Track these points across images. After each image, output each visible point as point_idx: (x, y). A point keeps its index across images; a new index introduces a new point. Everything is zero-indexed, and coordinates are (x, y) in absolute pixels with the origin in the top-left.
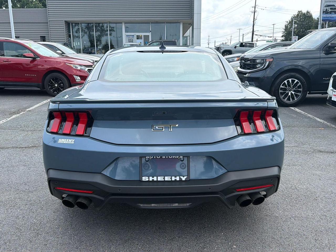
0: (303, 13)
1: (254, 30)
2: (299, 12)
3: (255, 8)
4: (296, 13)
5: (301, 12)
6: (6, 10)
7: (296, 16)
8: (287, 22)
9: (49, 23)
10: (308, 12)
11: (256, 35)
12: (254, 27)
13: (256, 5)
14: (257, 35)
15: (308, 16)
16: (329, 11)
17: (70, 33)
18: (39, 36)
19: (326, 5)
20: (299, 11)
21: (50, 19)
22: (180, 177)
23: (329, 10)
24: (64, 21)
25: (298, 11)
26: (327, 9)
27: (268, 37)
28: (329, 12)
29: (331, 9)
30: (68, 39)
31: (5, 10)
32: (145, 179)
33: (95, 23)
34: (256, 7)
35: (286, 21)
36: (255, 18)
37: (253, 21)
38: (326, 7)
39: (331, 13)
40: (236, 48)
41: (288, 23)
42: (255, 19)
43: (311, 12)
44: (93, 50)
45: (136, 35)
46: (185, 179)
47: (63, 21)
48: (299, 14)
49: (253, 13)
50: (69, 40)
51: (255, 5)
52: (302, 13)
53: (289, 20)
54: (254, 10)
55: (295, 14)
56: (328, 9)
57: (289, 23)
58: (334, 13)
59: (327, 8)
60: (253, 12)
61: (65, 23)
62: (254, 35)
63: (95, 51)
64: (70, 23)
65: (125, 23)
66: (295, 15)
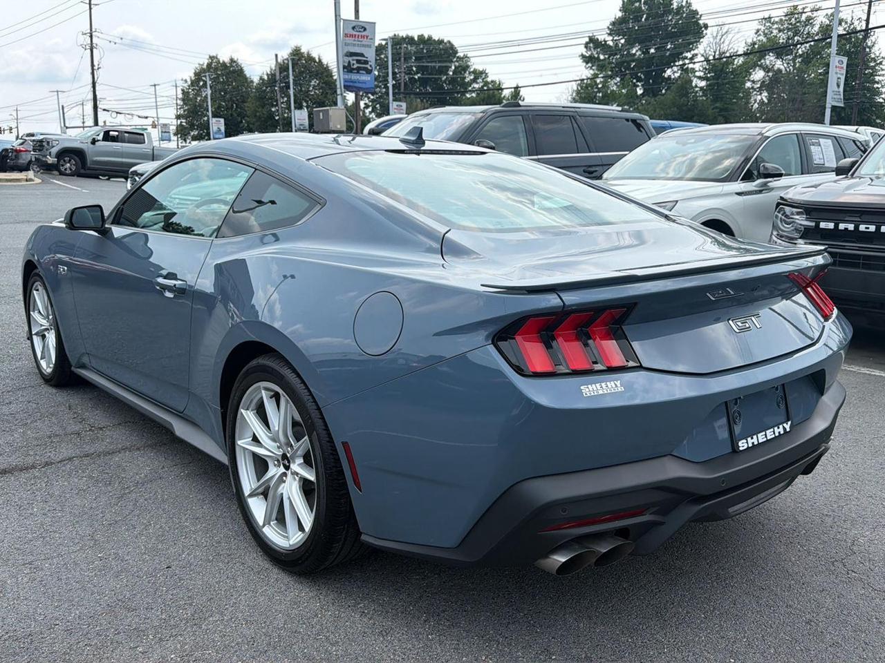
0: (221, 62)
1: (98, 97)
2: (211, 57)
3: (91, 37)
4: (206, 62)
5: (217, 58)
7: (205, 67)
8: (186, 81)
10: (232, 60)
11: (104, 110)
12: (97, 88)
13: (93, 30)
14: (108, 111)
15: (234, 72)
16: (355, 67)
19: (347, 52)
20: (211, 55)
23: (353, 64)
25: (208, 57)
26: (349, 62)
27: (139, 117)
28: (354, 69)
29: (358, 62)
34: (93, 34)
35: (182, 80)
36: (96, 63)
37: (90, 71)
38: (347, 56)
39: (358, 72)
40: (96, 143)
41: (189, 83)
42: (96, 68)
43: (240, 62)
48: (211, 63)
49: (89, 51)
51: (91, 30)
52: (219, 61)
53: (191, 77)
54: (89, 42)
55: (202, 63)
56: (352, 62)
57: (192, 83)
58: (364, 72)
59: (350, 59)
60: (87, 47)
62: (99, 110)
66: (203, 65)
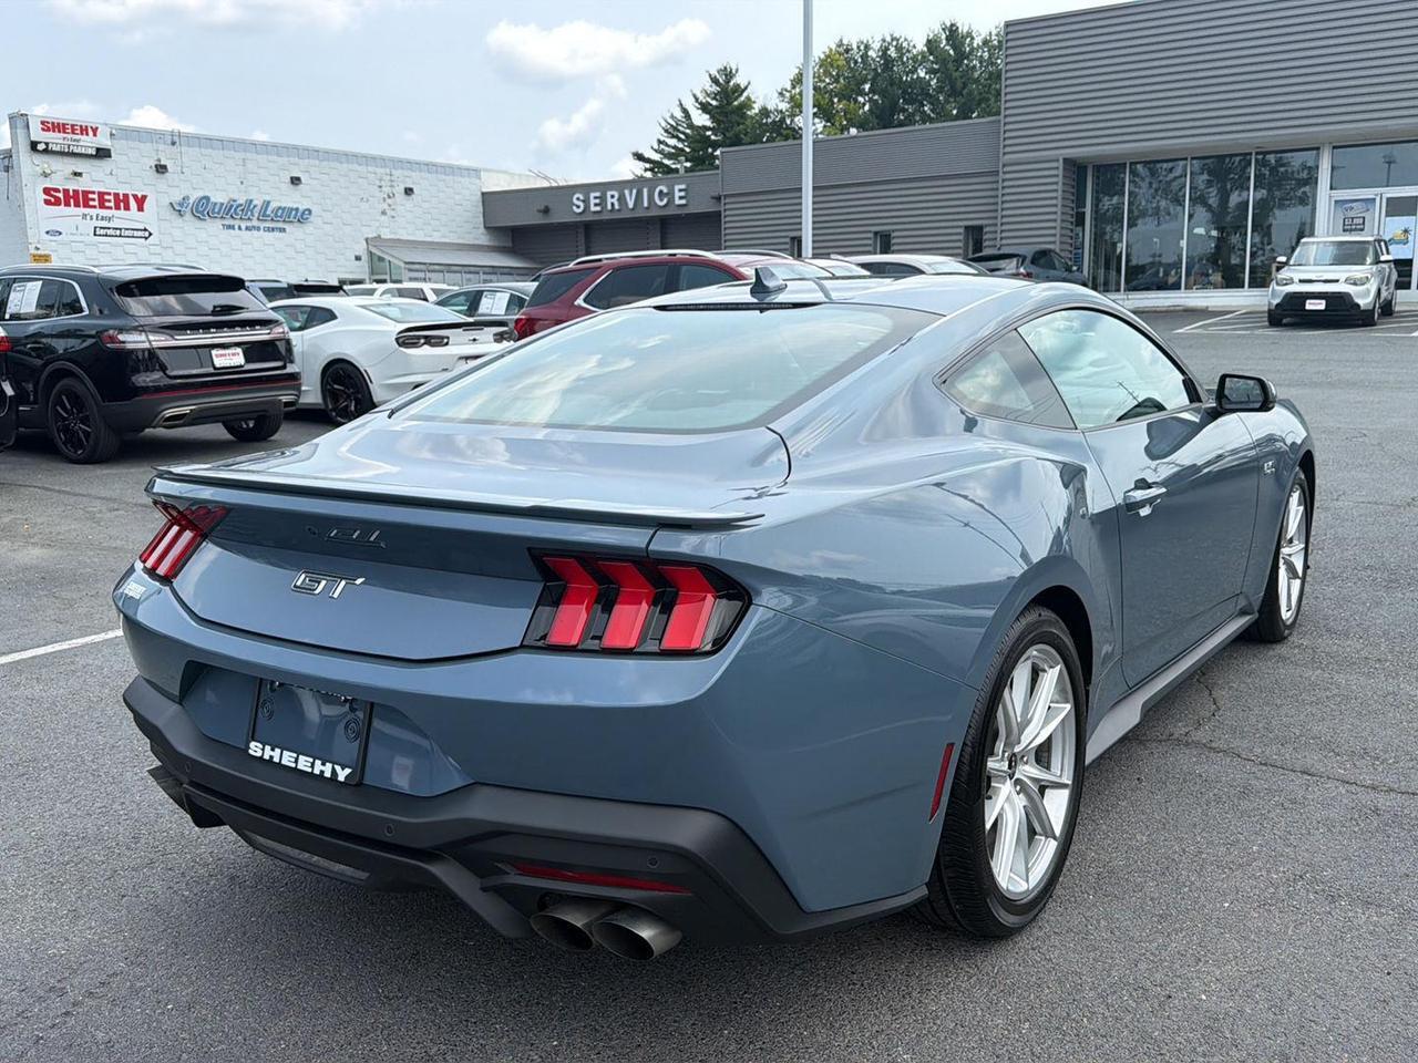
6: (860, 137)
9: (1001, 174)
17: (1085, 207)
18: (961, 227)
21: (1007, 157)
22: (336, 766)
24: (1061, 161)
30: (1072, 231)
31: (855, 137)
32: (255, 749)
33: (1193, 159)
44: (1173, 272)
45: (1385, 197)
46: (346, 777)
47: (1058, 160)
50: (1077, 235)
61: (1064, 169)
63: (1181, 277)
64: (1086, 167)
65: (1334, 148)
